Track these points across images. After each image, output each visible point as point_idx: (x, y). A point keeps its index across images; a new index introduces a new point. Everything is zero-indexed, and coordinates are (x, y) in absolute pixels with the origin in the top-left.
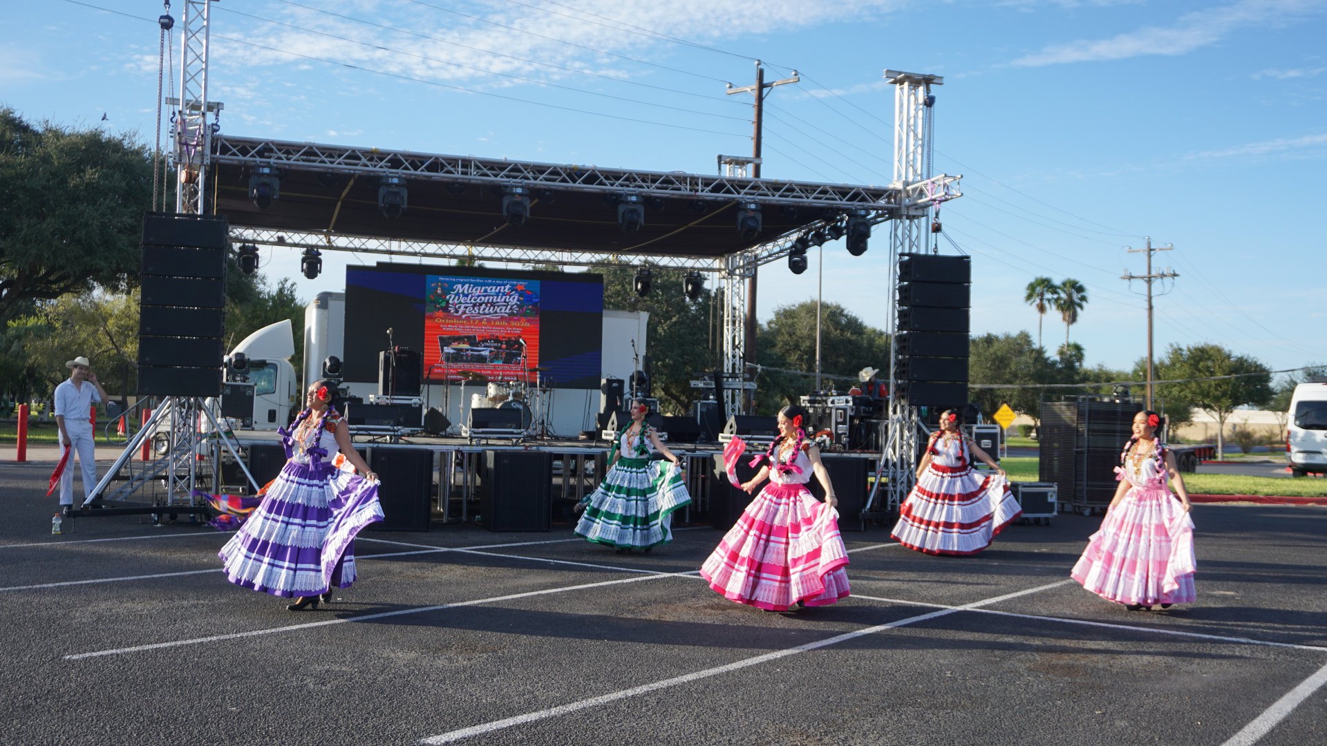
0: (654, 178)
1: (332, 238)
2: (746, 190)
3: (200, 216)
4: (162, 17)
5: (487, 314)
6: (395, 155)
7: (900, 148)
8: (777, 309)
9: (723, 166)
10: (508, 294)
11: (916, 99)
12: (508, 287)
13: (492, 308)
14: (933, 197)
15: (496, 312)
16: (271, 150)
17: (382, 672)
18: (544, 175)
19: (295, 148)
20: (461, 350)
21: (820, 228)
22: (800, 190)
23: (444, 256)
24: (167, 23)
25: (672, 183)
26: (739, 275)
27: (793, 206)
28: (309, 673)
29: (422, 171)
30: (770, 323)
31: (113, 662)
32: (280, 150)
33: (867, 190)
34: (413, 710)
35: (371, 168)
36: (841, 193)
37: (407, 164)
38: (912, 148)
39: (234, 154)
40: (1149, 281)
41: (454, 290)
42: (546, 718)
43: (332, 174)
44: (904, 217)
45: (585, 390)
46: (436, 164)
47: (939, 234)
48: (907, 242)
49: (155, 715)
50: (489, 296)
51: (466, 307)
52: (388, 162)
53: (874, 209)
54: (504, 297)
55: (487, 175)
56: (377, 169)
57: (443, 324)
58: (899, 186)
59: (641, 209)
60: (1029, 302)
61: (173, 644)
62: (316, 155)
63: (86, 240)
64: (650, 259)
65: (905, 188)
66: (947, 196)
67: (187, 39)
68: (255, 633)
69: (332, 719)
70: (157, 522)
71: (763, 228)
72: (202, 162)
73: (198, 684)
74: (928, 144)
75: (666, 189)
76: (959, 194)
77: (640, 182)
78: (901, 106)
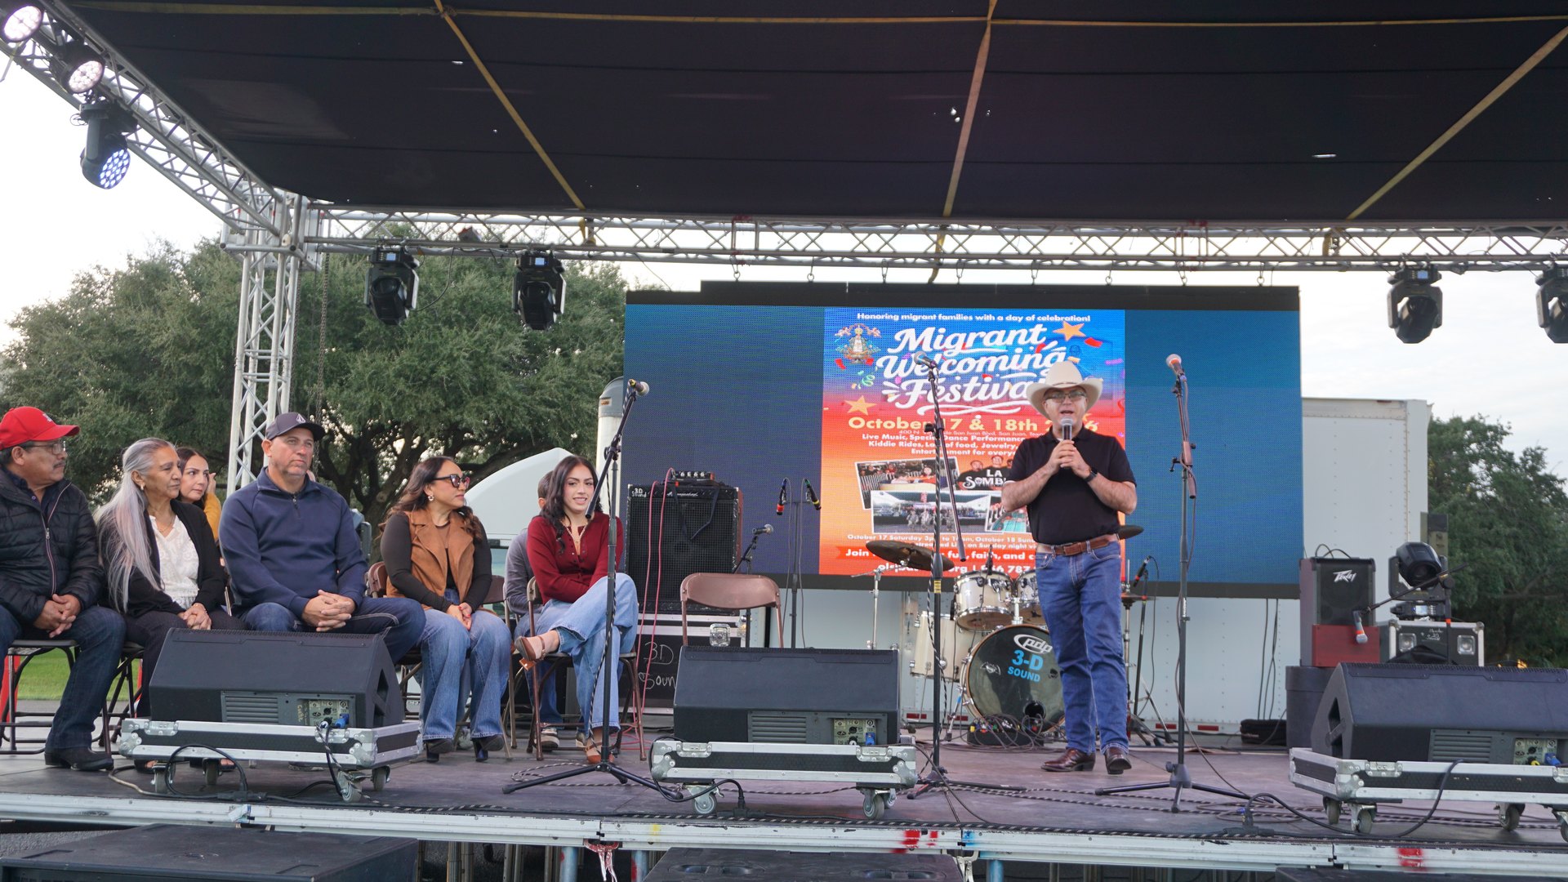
5: (983, 403)
10: (1039, 349)
12: (1038, 329)
13: (996, 386)
15: (1007, 398)
20: (916, 497)
23: (869, 259)
41: (896, 344)
45: (1264, 601)
50: (987, 355)
54: (1028, 358)
57: (872, 432)
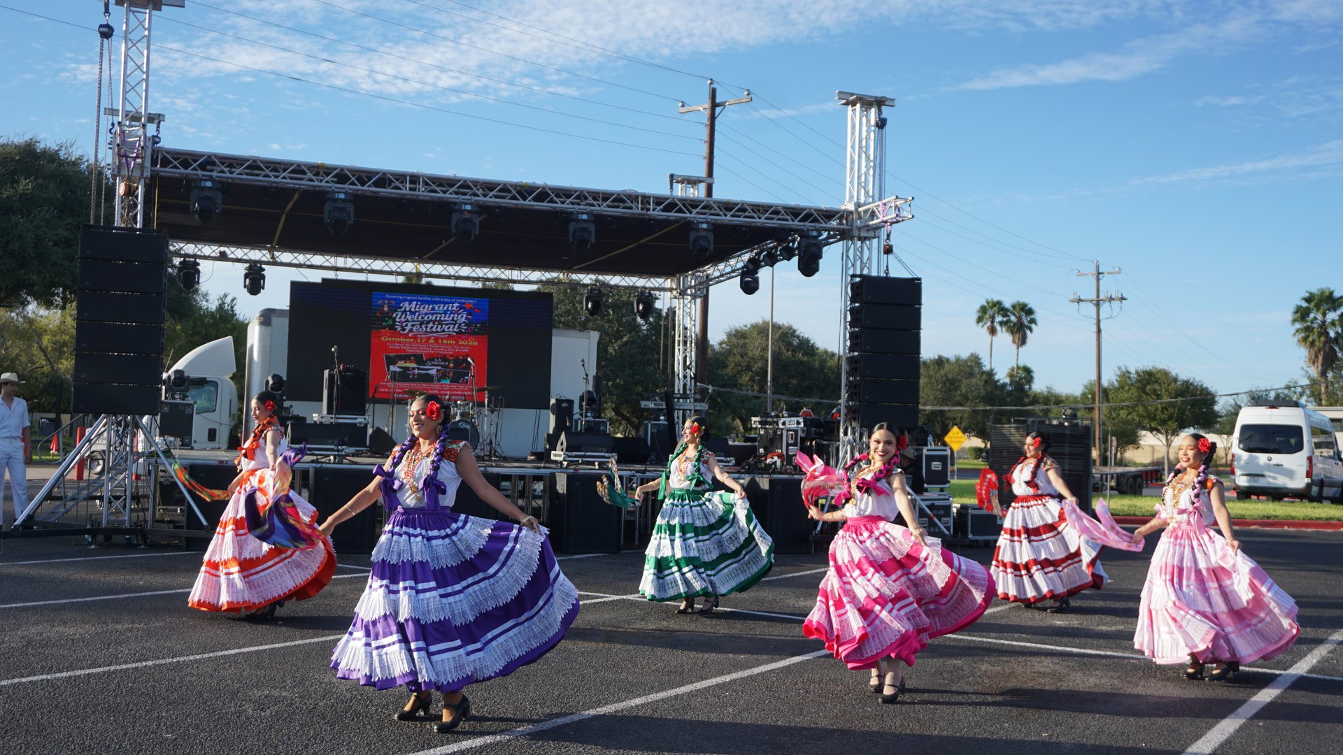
0: (606, 196)
1: (276, 253)
2: (698, 210)
3: (139, 230)
4: (101, 26)
5: (434, 333)
6: (342, 170)
7: (852, 169)
8: (728, 330)
9: (675, 185)
11: (868, 121)
12: (456, 305)
13: (440, 326)
14: (885, 219)
15: (443, 331)
16: (214, 164)
17: (324, 697)
18: (494, 192)
19: (240, 162)
20: (407, 369)
21: (772, 248)
22: (752, 210)
23: (391, 273)
24: (107, 32)
25: (624, 202)
26: (691, 295)
27: (745, 226)
28: (248, 698)
29: (370, 186)
30: (721, 344)
31: (43, 688)
32: (223, 164)
33: (819, 211)
34: (354, 736)
35: (316, 183)
36: (791, 213)
37: (353, 179)
38: (863, 170)
39: (175, 167)
40: (1098, 304)
41: (401, 308)
42: (491, 744)
43: (277, 188)
44: (856, 239)
45: (534, 410)
46: (384, 179)
47: (890, 256)
48: (858, 263)
49: (87, 743)
50: (437, 313)
51: (413, 326)
52: (334, 177)
53: (826, 230)
54: (452, 315)
55: (436, 192)
56: (323, 184)
57: (389, 342)
58: (851, 207)
59: (592, 228)
60: (981, 324)
61: (106, 669)
62: (260, 168)
63: (19, 253)
64: (601, 277)
65: (856, 210)
66: (898, 218)
67: (127, 49)
68: (192, 658)
69: (271, 745)
70: (91, 544)
71: (714, 248)
72: (142, 175)
73: (132, 710)
74: (879, 165)
75: (618, 207)
76: (910, 216)
77: (592, 201)
78: (853, 127)
